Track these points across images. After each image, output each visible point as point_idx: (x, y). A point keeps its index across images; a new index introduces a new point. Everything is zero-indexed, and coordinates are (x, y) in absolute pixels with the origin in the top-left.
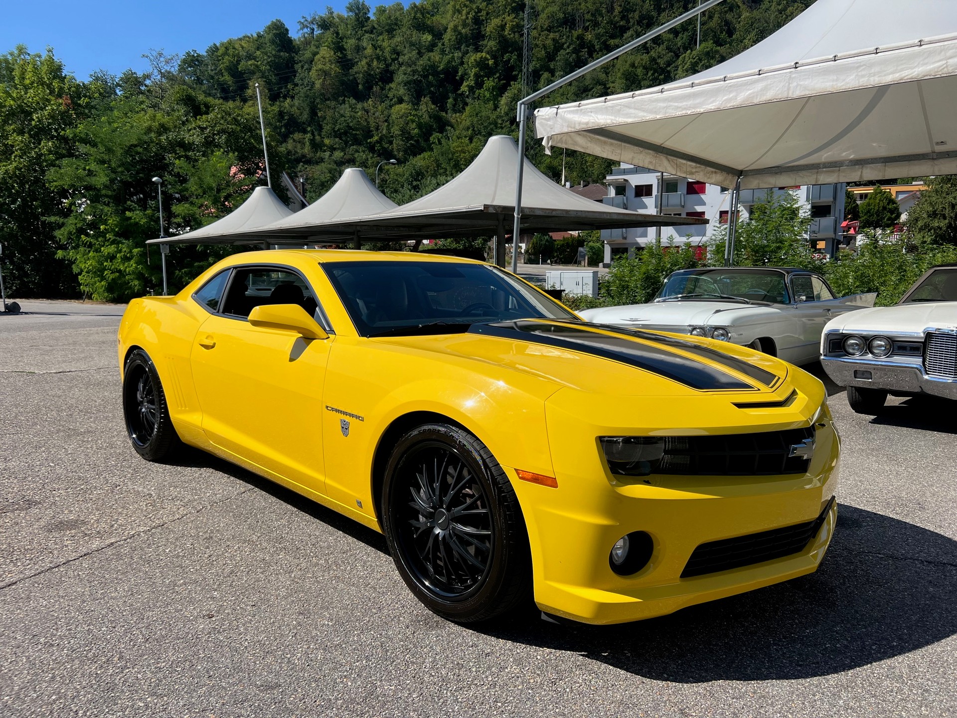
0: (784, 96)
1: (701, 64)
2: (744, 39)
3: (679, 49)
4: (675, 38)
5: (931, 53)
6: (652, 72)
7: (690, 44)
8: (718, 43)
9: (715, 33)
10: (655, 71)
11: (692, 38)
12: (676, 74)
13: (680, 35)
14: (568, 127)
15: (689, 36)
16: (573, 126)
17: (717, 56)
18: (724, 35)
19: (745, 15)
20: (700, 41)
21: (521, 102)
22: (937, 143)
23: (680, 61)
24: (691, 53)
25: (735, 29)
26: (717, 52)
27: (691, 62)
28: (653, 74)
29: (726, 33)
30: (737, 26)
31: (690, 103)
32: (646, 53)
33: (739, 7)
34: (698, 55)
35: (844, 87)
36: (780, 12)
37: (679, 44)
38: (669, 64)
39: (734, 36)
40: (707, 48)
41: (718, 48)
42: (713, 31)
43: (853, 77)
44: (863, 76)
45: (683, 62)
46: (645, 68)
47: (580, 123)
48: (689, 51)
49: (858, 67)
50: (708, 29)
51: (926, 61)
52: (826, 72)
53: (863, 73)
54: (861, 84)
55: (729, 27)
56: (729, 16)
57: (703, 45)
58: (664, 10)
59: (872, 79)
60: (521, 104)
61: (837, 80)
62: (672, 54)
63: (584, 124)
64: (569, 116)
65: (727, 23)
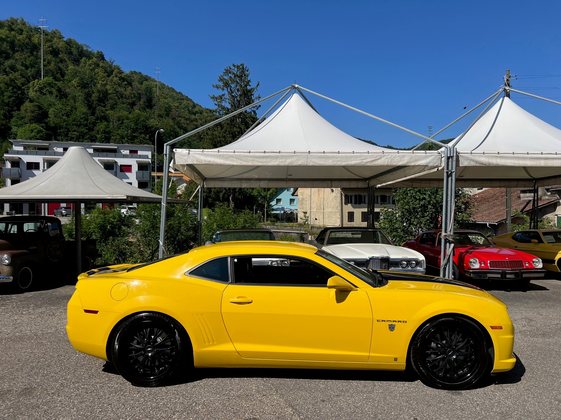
0: (305, 164)
1: (45, 89)
2: (72, 80)
3: (29, 77)
4: (26, 70)
5: (357, 157)
6: (12, 88)
7: (36, 75)
8: (55, 78)
9: (53, 73)
10: (14, 87)
11: (38, 73)
12: (28, 92)
13: (30, 69)
14: (197, 161)
15: (36, 71)
16: (200, 161)
17: (56, 87)
18: (59, 75)
19: (71, 67)
20: (43, 75)
21: (166, 144)
22: (289, 175)
23: (31, 84)
24: (38, 82)
25: (65, 73)
26: (55, 84)
27: (39, 87)
28: (12, 89)
29: (60, 74)
30: (66, 72)
31: (264, 160)
32: (5, 75)
33: (66, 61)
34: (43, 84)
35: (328, 164)
36: (91, 70)
37: (29, 74)
38: (23, 84)
39: (65, 78)
40: (49, 81)
41: (56, 82)
42: (51, 72)
43: (331, 161)
44: (334, 161)
45: (33, 85)
46: (6, 84)
47: (205, 161)
48: (37, 80)
49: (333, 157)
50: (48, 69)
51: (356, 159)
52: (321, 157)
53: (334, 160)
54: (334, 164)
55: (61, 72)
56: (61, 65)
57: (46, 78)
58: (17, 51)
59: (338, 163)
60: (167, 145)
61: (325, 161)
62: (25, 79)
63: (207, 161)
64: (198, 156)
65: (60, 69)
